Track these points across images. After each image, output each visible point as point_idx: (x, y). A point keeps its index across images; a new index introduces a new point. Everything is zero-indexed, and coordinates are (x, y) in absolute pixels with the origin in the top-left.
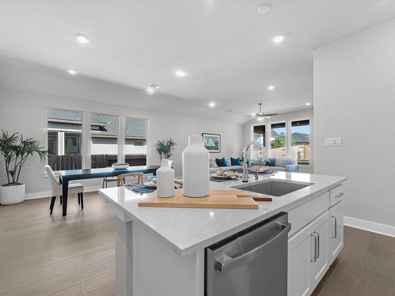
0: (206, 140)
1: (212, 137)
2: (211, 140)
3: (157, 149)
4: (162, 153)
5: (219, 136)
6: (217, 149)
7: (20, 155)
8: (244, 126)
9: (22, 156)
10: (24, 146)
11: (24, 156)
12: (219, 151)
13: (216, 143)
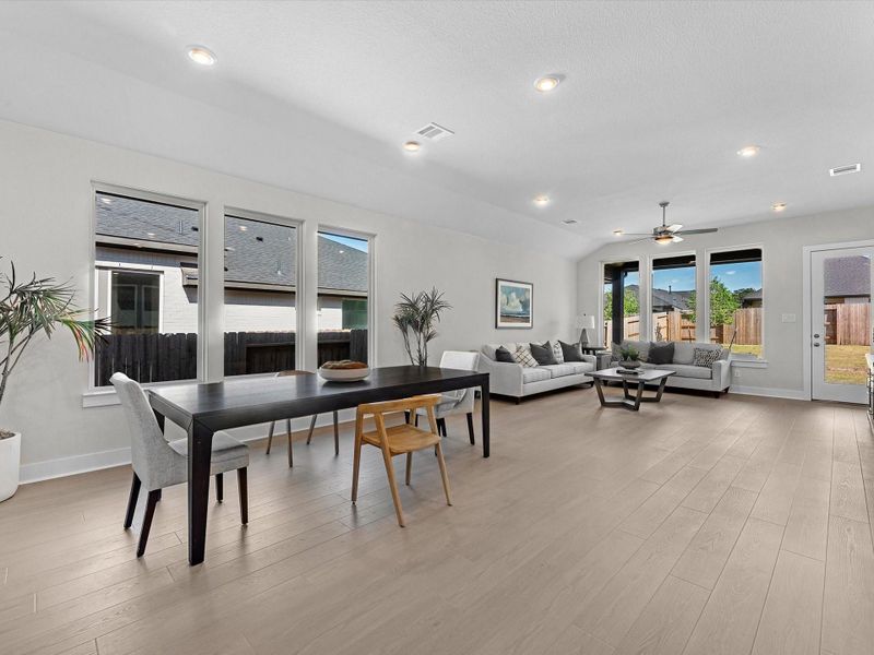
0: (505, 296)
1: (516, 290)
2: (514, 295)
3: (397, 319)
4: (410, 329)
5: (530, 287)
6: (526, 319)
7: (7, 334)
8: (579, 264)
9: (12, 339)
10: (22, 304)
11: (19, 337)
12: (529, 325)
13: (525, 304)
